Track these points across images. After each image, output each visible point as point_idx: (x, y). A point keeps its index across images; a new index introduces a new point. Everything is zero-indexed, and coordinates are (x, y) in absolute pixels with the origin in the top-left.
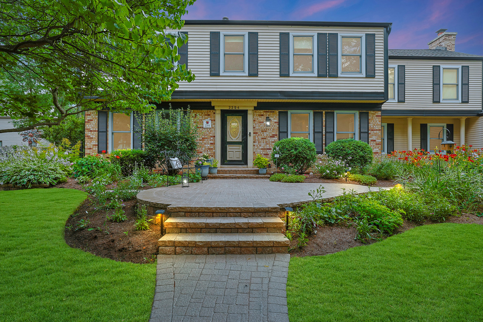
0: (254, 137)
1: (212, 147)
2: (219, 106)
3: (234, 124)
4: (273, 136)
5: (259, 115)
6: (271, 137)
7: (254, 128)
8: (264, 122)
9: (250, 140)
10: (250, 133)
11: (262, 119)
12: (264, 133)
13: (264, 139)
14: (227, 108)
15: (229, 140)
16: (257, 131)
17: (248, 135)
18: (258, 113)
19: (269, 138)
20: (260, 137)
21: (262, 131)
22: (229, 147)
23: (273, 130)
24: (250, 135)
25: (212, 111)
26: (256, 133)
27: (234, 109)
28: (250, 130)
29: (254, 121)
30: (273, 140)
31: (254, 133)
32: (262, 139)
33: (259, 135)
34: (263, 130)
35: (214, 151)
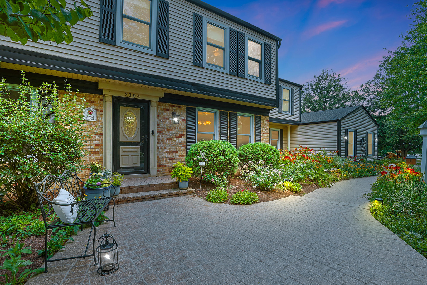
0: (158, 137)
1: (98, 150)
2: (110, 91)
3: (130, 118)
4: (180, 137)
5: (164, 109)
6: (177, 137)
7: (158, 125)
8: (170, 119)
9: (153, 140)
10: (153, 131)
11: (167, 114)
12: (170, 132)
13: (170, 139)
14: (123, 95)
15: (122, 139)
16: (161, 130)
17: (151, 135)
18: (162, 107)
19: (175, 139)
20: (165, 137)
21: (168, 130)
22: (122, 150)
23: (180, 128)
24: (153, 134)
25: (97, 96)
26: (160, 132)
27: (132, 97)
28: (153, 127)
29: (158, 116)
30: (180, 141)
31: (158, 132)
32: (168, 139)
33: (163, 134)
34: (169, 128)
35: (101, 155)
